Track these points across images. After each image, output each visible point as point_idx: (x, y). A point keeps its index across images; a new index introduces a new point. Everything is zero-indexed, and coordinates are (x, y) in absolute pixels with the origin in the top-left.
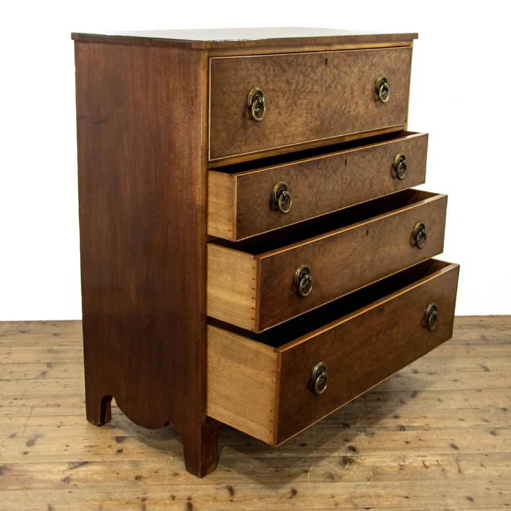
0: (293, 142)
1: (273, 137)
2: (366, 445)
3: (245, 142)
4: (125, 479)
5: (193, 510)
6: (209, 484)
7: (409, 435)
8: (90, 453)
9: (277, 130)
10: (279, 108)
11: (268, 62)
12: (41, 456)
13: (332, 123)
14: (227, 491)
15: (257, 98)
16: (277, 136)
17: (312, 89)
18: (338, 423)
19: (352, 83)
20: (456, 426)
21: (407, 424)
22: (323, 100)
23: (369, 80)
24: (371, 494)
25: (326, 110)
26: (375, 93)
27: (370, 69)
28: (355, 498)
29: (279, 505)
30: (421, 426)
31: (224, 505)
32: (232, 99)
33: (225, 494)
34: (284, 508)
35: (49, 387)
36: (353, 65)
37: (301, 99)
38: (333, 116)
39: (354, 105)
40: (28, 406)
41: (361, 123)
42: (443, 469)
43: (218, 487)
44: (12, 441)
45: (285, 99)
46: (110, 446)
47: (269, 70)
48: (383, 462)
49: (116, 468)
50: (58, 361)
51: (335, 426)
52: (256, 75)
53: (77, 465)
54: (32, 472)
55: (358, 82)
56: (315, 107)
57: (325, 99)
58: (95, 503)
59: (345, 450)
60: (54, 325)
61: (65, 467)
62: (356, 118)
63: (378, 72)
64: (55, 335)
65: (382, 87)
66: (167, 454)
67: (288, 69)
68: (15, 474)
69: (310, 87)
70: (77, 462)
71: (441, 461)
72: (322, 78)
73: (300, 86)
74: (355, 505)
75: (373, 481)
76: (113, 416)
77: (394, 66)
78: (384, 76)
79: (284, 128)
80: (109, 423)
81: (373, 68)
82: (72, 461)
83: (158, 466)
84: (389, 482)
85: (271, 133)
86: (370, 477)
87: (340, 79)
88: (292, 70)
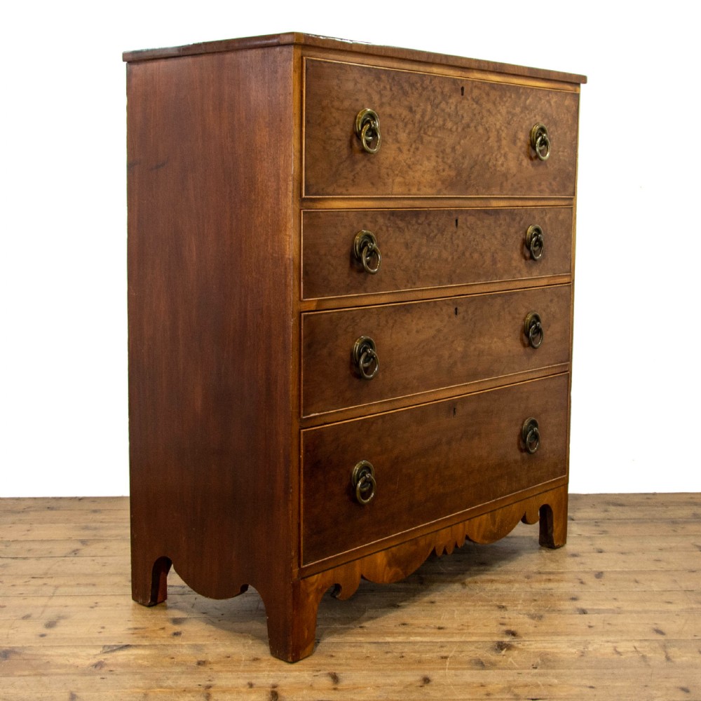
0: (418, 192)
1: (391, 180)
2: (531, 629)
3: (353, 180)
4: (183, 664)
5: (279, 699)
6: (303, 671)
7: (593, 619)
8: (135, 636)
9: (397, 172)
10: (398, 142)
11: (383, 77)
12: (64, 638)
13: (472, 177)
14: (330, 678)
15: (368, 122)
16: (396, 180)
17: (444, 125)
18: (491, 606)
19: (498, 127)
20: (660, 609)
21: (590, 607)
22: (459, 143)
23: (522, 127)
24: (539, 683)
25: (464, 157)
26: (530, 148)
27: (522, 112)
28: (516, 687)
29: (405, 694)
30: (611, 610)
31: (324, 693)
32: (334, 118)
33: (326, 682)
34: (412, 698)
35: (83, 564)
36: (500, 103)
37: (429, 136)
38: (473, 167)
39: (503, 158)
40: (50, 586)
41: (512, 185)
42: (644, 657)
43: (316, 674)
44: (25, 623)
45: (407, 131)
46: (163, 629)
47: (385, 87)
48: (556, 647)
49: (170, 651)
50: (97, 538)
51: (486, 608)
52: (366, 90)
53: (115, 648)
54: (51, 655)
55: (506, 127)
56: (448, 150)
57: (462, 141)
58: (138, 690)
59: (500, 635)
60: (93, 501)
61: (98, 651)
62: (505, 176)
63: (534, 119)
64: (95, 511)
65: (539, 139)
66: (245, 637)
67: (410, 92)
68: (26, 658)
69: (441, 122)
70: (115, 646)
71: (640, 647)
72: (457, 113)
73: (426, 119)
74: (515, 695)
75: (542, 668)
76: (169, 596)
77: (554, 113)
78: (542, 124)
79: (407, 172)
80: (163, 604)
81: (527, 112)
82: (108, 644)
83: (231, 650)
84: (565, 670)
85: (388, 175)
86: (538, 664)
87: (482, 118)
88: (416, 95)
